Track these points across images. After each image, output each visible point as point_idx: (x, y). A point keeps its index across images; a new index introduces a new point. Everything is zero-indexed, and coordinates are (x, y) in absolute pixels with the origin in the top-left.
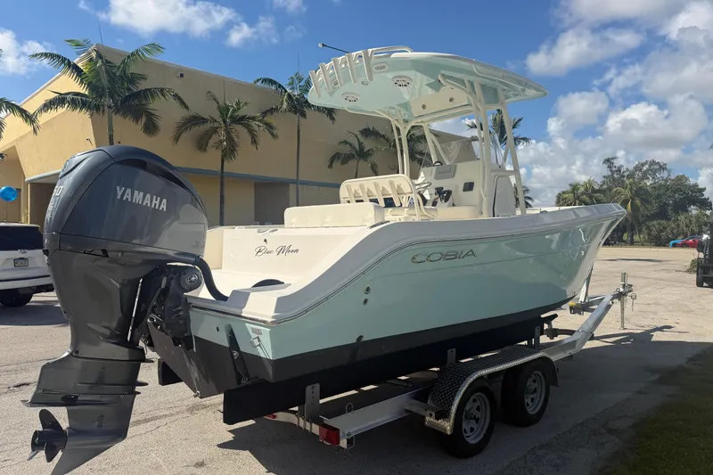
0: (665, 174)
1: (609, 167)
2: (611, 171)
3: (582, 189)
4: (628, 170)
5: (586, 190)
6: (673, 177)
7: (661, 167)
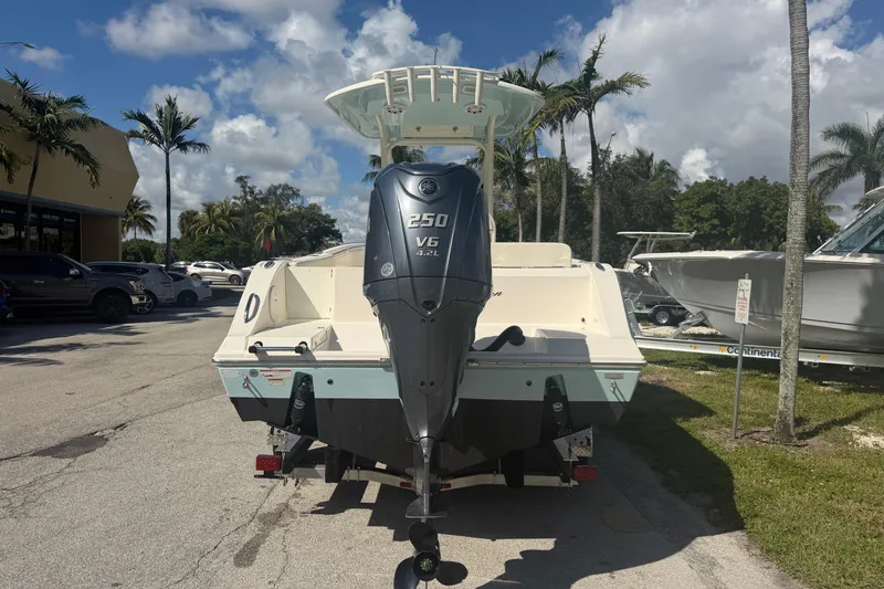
0: (299, 201)
1: (243, 187)
2: (245, 192)
3: (218, 211)
4: (261, 192)
5: (223, 211)
6: (306, 205)
7: (294, 192)
